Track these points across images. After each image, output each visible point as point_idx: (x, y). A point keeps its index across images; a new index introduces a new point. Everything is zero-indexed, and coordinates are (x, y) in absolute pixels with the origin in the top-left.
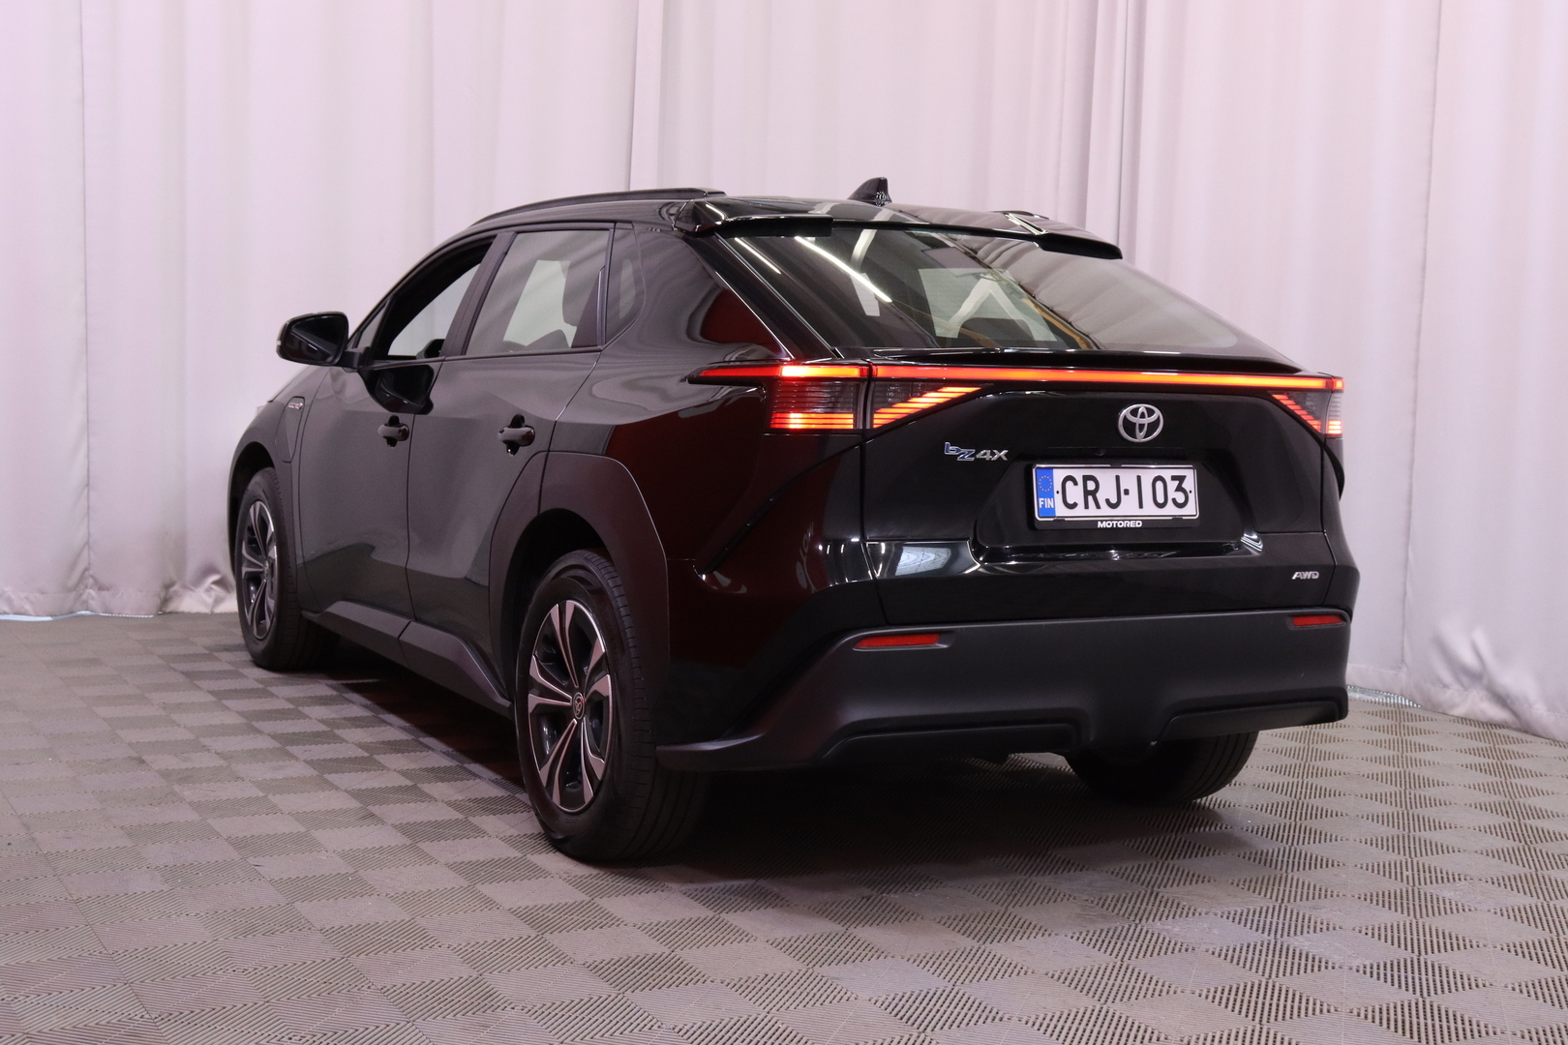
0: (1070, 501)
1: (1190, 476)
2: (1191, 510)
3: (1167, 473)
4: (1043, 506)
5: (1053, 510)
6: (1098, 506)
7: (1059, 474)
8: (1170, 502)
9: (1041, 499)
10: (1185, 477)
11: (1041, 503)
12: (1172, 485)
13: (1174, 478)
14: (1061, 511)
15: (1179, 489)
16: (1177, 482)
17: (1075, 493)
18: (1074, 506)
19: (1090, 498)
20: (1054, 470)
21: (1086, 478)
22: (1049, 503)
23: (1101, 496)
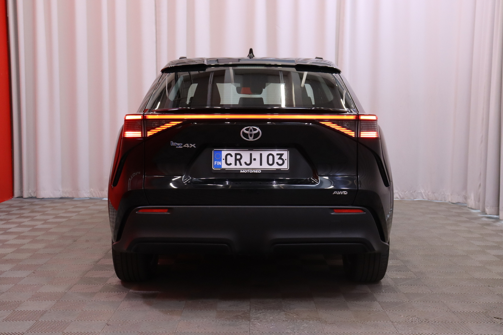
0: (228, 162)
1: (286, 154)
2: (286, 166)
3: (275, 153)
4: (216, 164)
5: (221, 166)
6: (241, 165)
7: (224, 153)
8: (275, 163)
9: (215, 162)
10: (283, 154)
11: (215, 163)
12: (277, 157)
13: (278, 154)
14: (224, 166)
15: (280, 158)
16: (279, 156)
17: (231, 160)
18: (230, 164)
19: (238, 162)
20: (222, 151)
21: (236, 154)
22: (219, 163)
23: (242, 161)
